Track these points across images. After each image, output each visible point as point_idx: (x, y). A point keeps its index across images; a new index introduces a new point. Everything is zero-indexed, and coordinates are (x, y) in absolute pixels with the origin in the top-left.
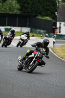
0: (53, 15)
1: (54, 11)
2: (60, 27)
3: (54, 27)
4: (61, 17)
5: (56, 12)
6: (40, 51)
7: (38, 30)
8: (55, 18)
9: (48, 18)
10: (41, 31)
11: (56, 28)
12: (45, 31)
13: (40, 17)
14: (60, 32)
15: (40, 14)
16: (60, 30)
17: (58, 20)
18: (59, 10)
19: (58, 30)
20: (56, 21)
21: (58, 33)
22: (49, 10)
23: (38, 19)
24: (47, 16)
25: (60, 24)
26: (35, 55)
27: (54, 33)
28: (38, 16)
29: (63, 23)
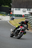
0: (9, 5)
1: (10, 3)
2: (13, 11)
3: (10, 11)
4: (14, 6)
5: (11, 3)
6: (24, 26)
7: (2, 12)
8: (10, 6)
9: (7, 6)
10: (4, 12)
11: (11, 11)
12: (6, 13)
13: (3, 6)
14: (13, 13)
15: (3, 4)
16: (13, 12)
17: (12, 7)
18: (12, 2)
19: (12, 12)
20: (11, 8)
21: (12, 14)
22: (7, 3)
23: (2, 7)
24: (7, 5)
25: (13, 9)
26: (21, 29)
27: (10, 13)
28: (2, 5)
29: (14, 9)
